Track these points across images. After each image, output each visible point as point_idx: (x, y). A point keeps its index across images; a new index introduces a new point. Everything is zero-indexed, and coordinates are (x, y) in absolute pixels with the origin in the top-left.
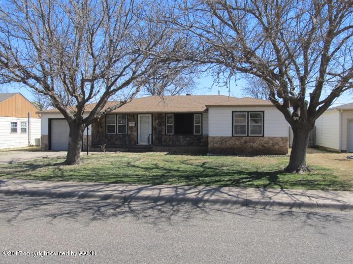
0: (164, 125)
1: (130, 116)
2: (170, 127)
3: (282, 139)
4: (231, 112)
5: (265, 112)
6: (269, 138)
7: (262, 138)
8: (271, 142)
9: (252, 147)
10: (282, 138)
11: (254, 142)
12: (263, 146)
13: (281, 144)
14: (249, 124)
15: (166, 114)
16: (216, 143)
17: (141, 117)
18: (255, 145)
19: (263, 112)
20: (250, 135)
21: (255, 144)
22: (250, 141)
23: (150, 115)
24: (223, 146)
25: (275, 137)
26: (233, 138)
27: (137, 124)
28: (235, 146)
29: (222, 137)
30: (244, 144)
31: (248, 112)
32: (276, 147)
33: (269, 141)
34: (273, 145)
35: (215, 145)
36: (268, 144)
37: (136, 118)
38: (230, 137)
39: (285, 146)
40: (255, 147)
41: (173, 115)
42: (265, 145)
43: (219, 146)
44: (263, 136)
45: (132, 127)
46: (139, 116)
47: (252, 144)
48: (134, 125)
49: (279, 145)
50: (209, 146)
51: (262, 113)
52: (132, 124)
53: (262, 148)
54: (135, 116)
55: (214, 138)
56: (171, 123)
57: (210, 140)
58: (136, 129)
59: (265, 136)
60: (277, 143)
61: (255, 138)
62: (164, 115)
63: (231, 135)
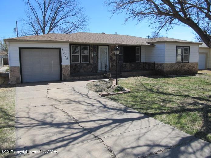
4: (176, 47)
5: (190, 47)
7: (188, 63)
9: (184, 70)
10: (196, 63)
11: (185, 66)
12: (188, 68)
16: (168, 68)
19: (189, 47)
20: (184, 62)
21: (185, 67)
22: (183, 66)
23: (107, 47)
24: (172, 70)
25: (193, 63)
26: (176, 64)
27: (97, 54)
28: (177, 69)
29: (171, 63)
30: (181, 68)
31: (183, 47)
33: (191, 65)
34: (193, 68)
37: (97, 49)
38: (175, 64)
40: (186, 69)
42: (190, 68)
43: (170, 69)
44: (189, 62)
46: (99, 47)
52: (94, 54)
53: (188, 70)
54: (96, 47)
55: (167, 64)
56: (122, 53)
58: (97, 58)
59: (190, 62)
60: (194, 66)
63: (175, 62)
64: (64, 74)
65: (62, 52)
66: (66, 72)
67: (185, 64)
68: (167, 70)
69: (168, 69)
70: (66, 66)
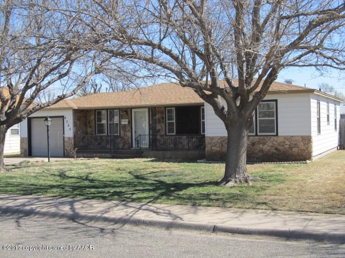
0: (163, 122)
1: (123, 112)
2: (171, 124)
3: (303, 139)
5: (279, 101)
6: (285, 138)
7: (275, 138)
8: (287, 142)
9: (262, 151)
10: (302, 137)
11: (264, 144)
12: (276, 149)
13: (301, 145)
14: (258, 119)
15: (166, 107)
16: (215, 146)
17: (135, 112)
18: (266, 148)
19: (276, 101)
20: (258, 134)
21: (266, 146)
22: (259, 143)
23: (147, 110)
24: (224, 150)
25: (292, 136)
27: (130, 122)
29: (222, 137)
32: (295, 150)
33: (285, 142)
34: (291, 148)
35: (214, 148)
36: (283, 146)
37: (129, 113)
39: (307, 148)
40: (266, 150)
41: (174, 108)
42: (279, 148)
43: (218, 149)
44: (277, 135)
45: (125, 125)
46: (133, 110)
47: (261, 146)
48: (127, 123)
49: (298, 147)
50: (206, 149)
51: (274, 103)
52: (125, 122)
53: (275, 151)
54: (129, 111)
56: (172, 119)
57: (207, 141)
58: (129, 128)
59: (279, 134)
60: (295, 144)
61: (265, 137)
62: (163, 109)
64: (67, 148)
65: (65, 120)
66: (69, 146)
67: (264, 139)
68: (212, 150)
69: (213, 148)
70: (69, 138)
